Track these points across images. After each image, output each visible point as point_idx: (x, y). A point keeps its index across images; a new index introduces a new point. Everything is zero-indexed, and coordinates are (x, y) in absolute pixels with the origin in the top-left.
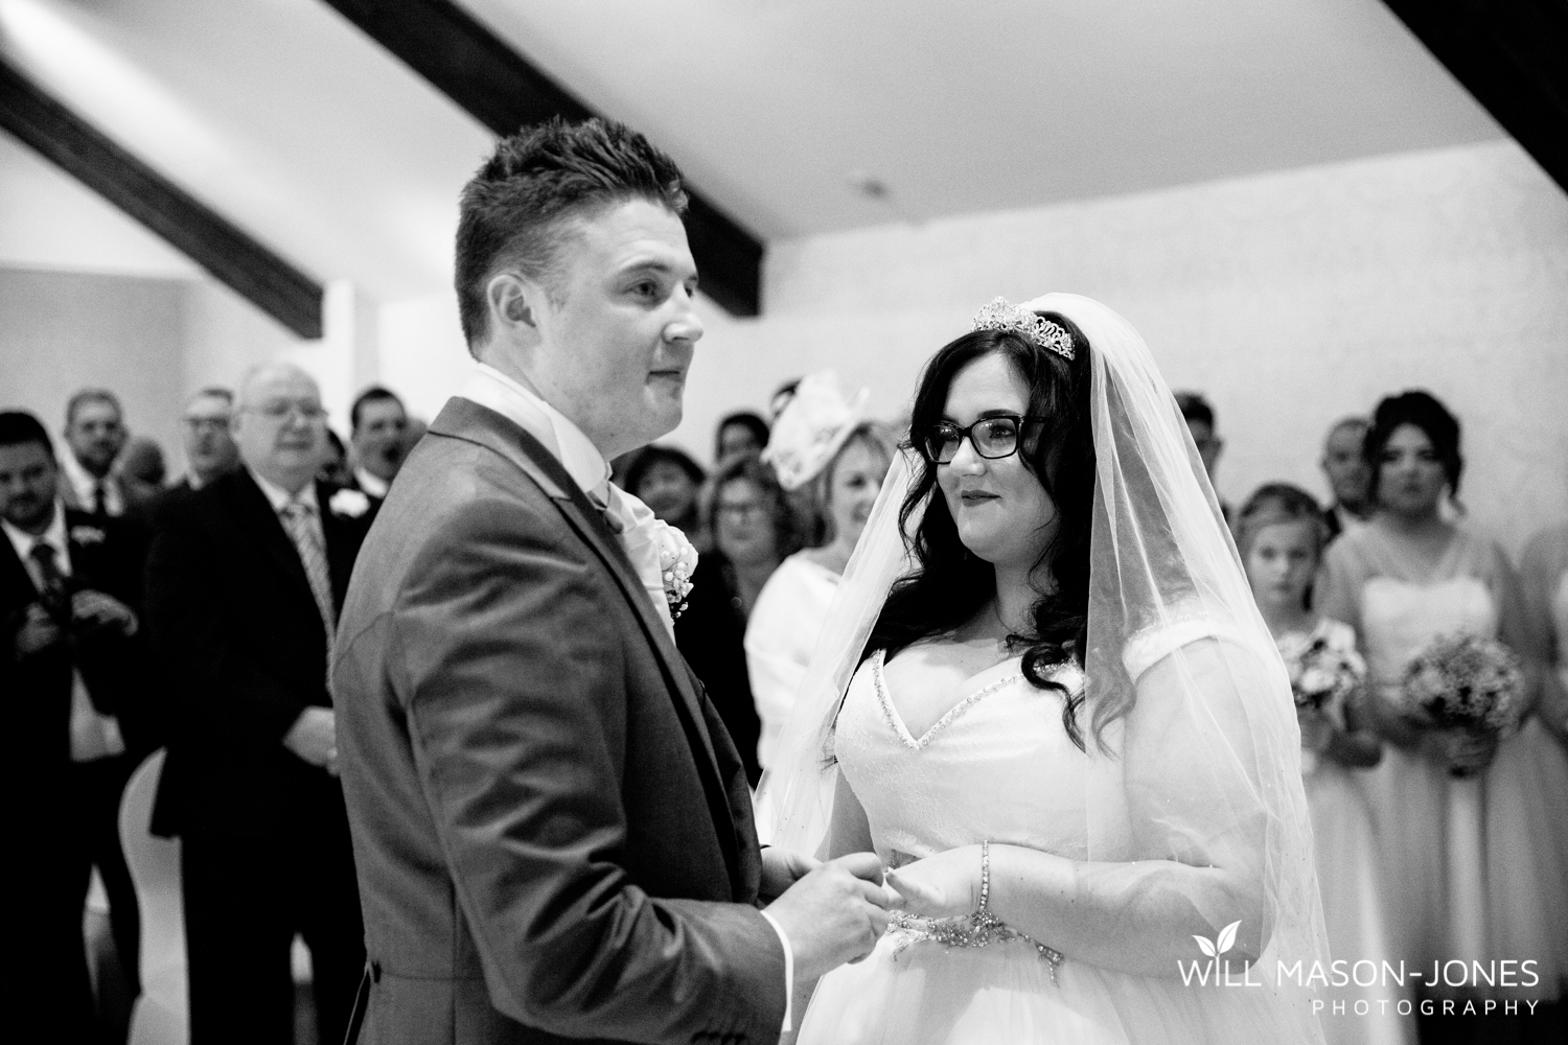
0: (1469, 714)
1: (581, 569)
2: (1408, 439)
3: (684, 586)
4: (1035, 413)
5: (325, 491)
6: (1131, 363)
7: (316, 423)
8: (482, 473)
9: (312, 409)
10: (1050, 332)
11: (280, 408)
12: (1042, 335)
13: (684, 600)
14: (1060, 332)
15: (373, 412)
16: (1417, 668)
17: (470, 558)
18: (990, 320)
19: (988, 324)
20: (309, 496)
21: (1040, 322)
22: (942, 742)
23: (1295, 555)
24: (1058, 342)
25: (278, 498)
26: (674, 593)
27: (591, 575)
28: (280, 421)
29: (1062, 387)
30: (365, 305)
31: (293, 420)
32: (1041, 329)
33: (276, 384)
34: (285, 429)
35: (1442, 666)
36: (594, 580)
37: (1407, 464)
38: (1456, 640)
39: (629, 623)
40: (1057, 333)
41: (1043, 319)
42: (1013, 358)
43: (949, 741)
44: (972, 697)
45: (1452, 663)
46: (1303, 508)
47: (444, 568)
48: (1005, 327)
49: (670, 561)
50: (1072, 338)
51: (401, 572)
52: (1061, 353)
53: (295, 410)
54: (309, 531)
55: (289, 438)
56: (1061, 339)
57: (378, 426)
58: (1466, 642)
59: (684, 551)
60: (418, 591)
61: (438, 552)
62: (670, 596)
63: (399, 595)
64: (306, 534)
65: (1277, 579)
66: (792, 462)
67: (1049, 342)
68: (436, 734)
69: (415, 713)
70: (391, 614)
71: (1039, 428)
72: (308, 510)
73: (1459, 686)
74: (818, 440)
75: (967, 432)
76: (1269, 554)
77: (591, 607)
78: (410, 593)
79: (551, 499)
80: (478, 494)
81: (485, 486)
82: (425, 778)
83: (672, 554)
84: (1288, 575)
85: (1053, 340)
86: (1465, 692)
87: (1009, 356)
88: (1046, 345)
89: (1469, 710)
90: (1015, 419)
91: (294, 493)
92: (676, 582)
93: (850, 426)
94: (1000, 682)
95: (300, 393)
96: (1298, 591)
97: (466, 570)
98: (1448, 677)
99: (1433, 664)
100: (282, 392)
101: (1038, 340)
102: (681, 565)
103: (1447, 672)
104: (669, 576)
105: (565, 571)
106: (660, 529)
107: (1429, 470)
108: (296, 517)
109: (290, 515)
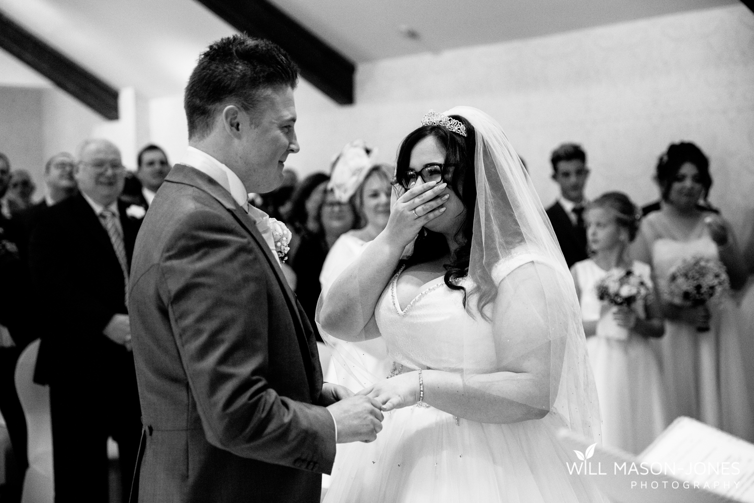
0: (702, 299)
1: (245, 241)
2: (688, 169)
3: (286, 248)
4: (449, 162)
5: (123, 207)
6: (495, 137)
7: (118, 171)
8: (196, 199)
9: (116, 164)
10: (455, 124)
11: (100, 164)
12: (451, 126)
13: (286, 255)
14: (460, 124)
15: (148, 156)
16: (674, 278)
17: (194, 238)
18: (428, 121)
19: (427, 123)
20: (114, 208)
21: (450, 120)
22: (411, 313)
24: (459, 129)
25: (98, 209)
26: (281, 252)
27: (249, 243)
28: (99, 170)
29: (462, 150)
30: (141, 100)
31: (106, 170)
32: (451, 123)
33: (98, 151)
34: (101, 175)
35: (686, 275)
36: (250, 246)
37: (687, 183)
38: (692, 261)
39: (266, 265)
40: (458, 124)
41: (452, 118)
42: (438, 138)
43: (414, 313)
44: (423, 293)
45: (690, 274)
47: (182, 243)
48: (435, 124)
49: (279, 237)
50: (466, 127)
51: (162, 245)
52: (461, 134)
53: (107, 165)
54: (114, 225)
56: (460, 127)
57: (151, 163)
58: (697, 263)
59: (285, 232)
60: (171, 253)
61: (180, 236)
62: (279, 253)
63: (162, 256)
64: (112, 226)
66: (343, 187)
67: (455, 129)
68: (182, 316)
69: (172, 308)
70: (159, 264)
71: (452, 169)
72: (113, 215)
73: (694, 285)
74: (354, 174)
75: (419, 174)
77: (250, 257)
78: (167, 254)
79: (229, 210)
80: (196, 208)
81: (199, 205)
82: (177, 337)
83: (280, 234)
85: (456, 128)
86: (698, 287)
87: (436, 137)
88: (454, 131)
89: (702, 297)
90: (440, 165)
91: (106, 206)
92: (282, 247)
93: (369, 167)
94: (436, 286)
95: (111, 157)
97: (192, 243)
98: (690, 281)
99: (681, 275)
101: (450, 129)
102: (284, 239)
103: (688, 279)
104: (279, 244)
105: (237, 242)
106: (274, 223)
108: (107, 218)
109: (104, 217)
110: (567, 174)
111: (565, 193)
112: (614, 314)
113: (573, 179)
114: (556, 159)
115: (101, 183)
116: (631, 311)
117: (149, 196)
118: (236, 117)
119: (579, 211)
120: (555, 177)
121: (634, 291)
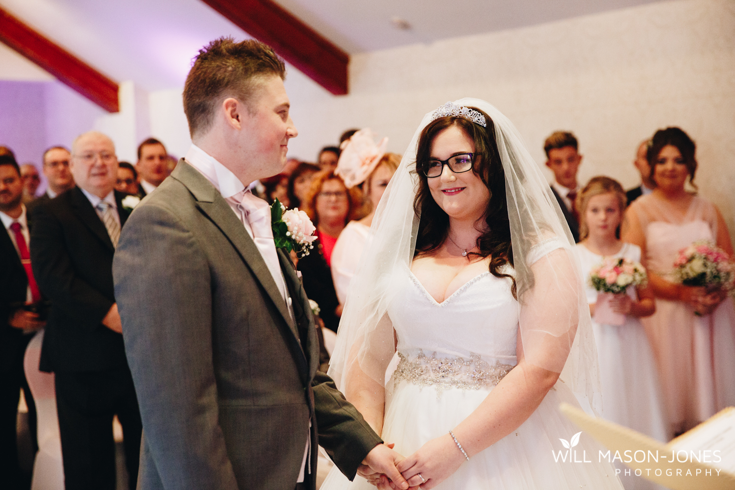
2: (669, 152)
4: (478, 151)
5: (120, 196)
7: (109, 162)
10: (475, 115)
12: (472, 117)
14: (479, 115)
15: (149, 151)
20: (111, 199)
21: (470, 111)
23: (609, 210)
24: (479, 120)
25: (94, 201)
30: (141, 94)
31: (96, 161)
32: (471, 114)
33: (89, 143)
34: (92, 166)
37: (669, 166)
40: (478, 115)
41: (471, 110)
42: (463, 128)
46: (612, 187)
48: (453, 114)
50: (484, 117)
52: (481, 124)
53: (97, 156)
54: (110, 216)
55: (95, 171)
56: (480, 118)
57: (152, 158)
65: (601, 224)
66: (350, 174)
67: (475, 120)
71: (479, 158)
72: (110, 206)
74: (364, 164)
75: (446, 163)
76: (595, 210)
84: (605, 220)
85: (477, 119)
87: (461, 127)
90: (470, 154)
91: (103, 197)
93: (380, 157)
95: (100, 148)
96: (611, 229)
100: (90, 147)
101: (470, 119)
107: (680, 168)
108: (104, 210)
109: (101, 209)
110: (559, 162)
111: (559, 179)
112: (610, 301)
113: (565, 166)
114: (549, 147)
115: (95, 175)
116: (627, 298)
117: (148, 187)
118: (235, 109)
119: (572, 196)
120: (548, 164)
121: (630, 279)
